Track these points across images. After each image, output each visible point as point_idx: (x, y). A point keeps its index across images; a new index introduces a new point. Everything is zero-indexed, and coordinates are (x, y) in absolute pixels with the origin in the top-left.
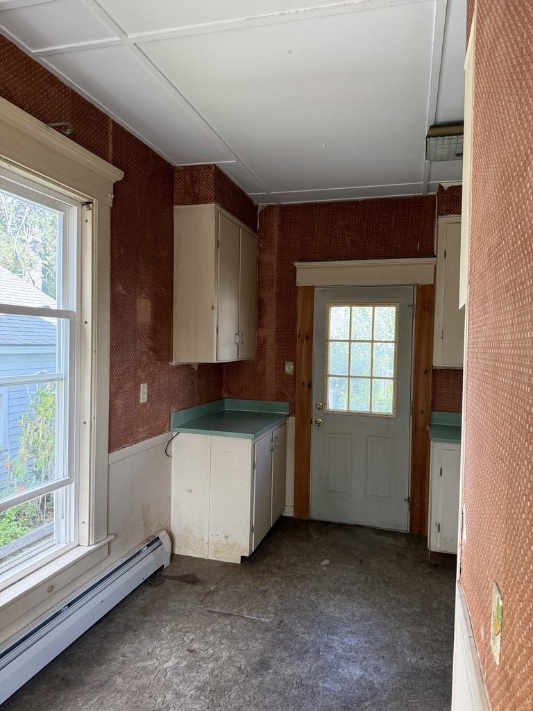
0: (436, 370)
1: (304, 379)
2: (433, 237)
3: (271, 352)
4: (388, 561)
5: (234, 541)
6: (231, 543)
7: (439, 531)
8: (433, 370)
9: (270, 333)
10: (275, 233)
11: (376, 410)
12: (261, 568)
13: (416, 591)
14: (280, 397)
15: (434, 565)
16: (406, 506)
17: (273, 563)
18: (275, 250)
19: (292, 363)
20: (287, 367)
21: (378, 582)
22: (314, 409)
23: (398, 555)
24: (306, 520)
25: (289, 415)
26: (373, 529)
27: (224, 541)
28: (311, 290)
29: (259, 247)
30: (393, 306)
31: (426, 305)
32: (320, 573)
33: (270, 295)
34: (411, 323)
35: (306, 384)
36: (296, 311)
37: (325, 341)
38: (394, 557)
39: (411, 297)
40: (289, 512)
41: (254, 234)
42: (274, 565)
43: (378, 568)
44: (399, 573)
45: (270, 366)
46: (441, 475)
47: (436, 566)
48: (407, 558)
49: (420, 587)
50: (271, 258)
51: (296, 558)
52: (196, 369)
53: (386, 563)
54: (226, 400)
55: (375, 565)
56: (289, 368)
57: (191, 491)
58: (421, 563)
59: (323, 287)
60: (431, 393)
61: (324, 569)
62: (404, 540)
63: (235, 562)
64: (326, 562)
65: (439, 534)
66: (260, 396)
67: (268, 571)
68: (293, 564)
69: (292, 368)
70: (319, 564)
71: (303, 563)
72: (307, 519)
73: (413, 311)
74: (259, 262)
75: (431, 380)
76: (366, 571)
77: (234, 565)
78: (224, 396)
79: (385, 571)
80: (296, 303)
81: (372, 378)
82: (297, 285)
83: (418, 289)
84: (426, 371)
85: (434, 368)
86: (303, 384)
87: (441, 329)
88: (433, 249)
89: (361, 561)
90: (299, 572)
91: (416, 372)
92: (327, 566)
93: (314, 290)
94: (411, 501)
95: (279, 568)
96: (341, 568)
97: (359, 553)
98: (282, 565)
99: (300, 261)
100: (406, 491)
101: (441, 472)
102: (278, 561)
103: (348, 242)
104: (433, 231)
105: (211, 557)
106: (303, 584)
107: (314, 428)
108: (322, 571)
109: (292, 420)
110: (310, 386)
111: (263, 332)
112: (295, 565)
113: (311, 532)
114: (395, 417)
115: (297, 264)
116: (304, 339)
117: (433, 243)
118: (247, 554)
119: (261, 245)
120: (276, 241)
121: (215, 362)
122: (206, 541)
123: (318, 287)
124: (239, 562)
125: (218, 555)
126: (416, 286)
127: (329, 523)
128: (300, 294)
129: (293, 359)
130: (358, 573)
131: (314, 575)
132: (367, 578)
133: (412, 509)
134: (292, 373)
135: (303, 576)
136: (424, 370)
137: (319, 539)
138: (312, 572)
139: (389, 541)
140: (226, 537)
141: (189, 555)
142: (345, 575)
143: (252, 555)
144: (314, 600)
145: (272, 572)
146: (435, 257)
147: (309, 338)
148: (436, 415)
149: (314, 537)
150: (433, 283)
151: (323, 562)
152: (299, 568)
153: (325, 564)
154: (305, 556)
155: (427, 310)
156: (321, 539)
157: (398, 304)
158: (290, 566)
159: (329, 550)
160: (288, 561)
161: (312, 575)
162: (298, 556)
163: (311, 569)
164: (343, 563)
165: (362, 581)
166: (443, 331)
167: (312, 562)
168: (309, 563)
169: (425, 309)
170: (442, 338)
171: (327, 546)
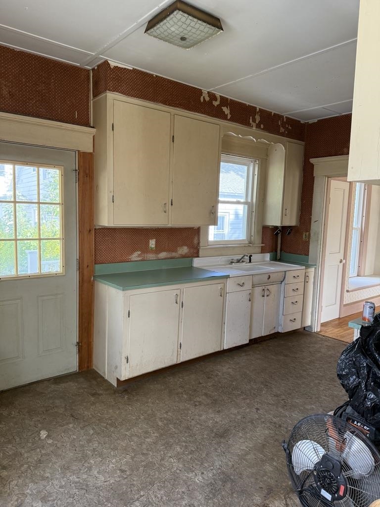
0: (98, 229)
2: (88, 109)
4: (92, 405)
7: (127, 362)
8: (95, 229)
11: (46, 270)
13: (137, 419)
15: (125, 391)
16: (74, 350)
21: (106, 427)
23: (93, 395)
26: (49, 380)
31: (88, 171)
32: (51, 449)
34: (75, 187)
39: (74, 164)
43: (92, 414)
44: (111, 411)
46: (129, 317)
47: (126, 390)
48: (102, 394)
49: (136, 414)
51: (10, 446)
53: (92, 407)
55: (86, 413)
60: (94, 249)
61: (50, 441)
64: (43, 434)
65: (128, 365)
68: (15, 455)
70: (40, 439)
71: (23, 447)
73: (76, 175)
75: (94, 239)
76: (86, 423)
81: (40, 239)
84: (90, 231)
85: (97, 227)
88: (89, 120)
90: (30, 460)
91: (81, 232)
92: (48, 437)
94: (80, 345)
95: (4, 468)
96: (64, 432)
97: (62, 409)
98: (5, 463)
101: (129, 315)
104: (89, 103)
106: (48, 470)
108: (51, 445)
112: (18, 454)
114: (64, 274)
117: (89, 115)
126: (77, 152)
130: (82, 429)
131: (48, 455)
132: (93, 429)
133: (80, 351)
135: (40, 461)
136: (88, 230)
137: (11, 414)
138: (43, 452)
139: (73, 385)
142: (75, 437)
144: (77, 480)
146: (93, 127)
149: (4, 414)
150: (92, 151)
151: (41, 435)
152: (26, 455)
153: (45, 436)
154: (18, 440)
155: (88, 176)
156: (13, 413)
157: (63, 167)
158: (15, 459)
159: (34, 420)
160: (5, 454)
161: (45, 455)
162: (10, 442)
163: (38, 450)
164: (60, 426)
165: (93, 434)
166: (113, 196)
167: (31, 441)
168: (30, 445)
169: (87, 175)
170: (113, 202)
171: (26, 416)
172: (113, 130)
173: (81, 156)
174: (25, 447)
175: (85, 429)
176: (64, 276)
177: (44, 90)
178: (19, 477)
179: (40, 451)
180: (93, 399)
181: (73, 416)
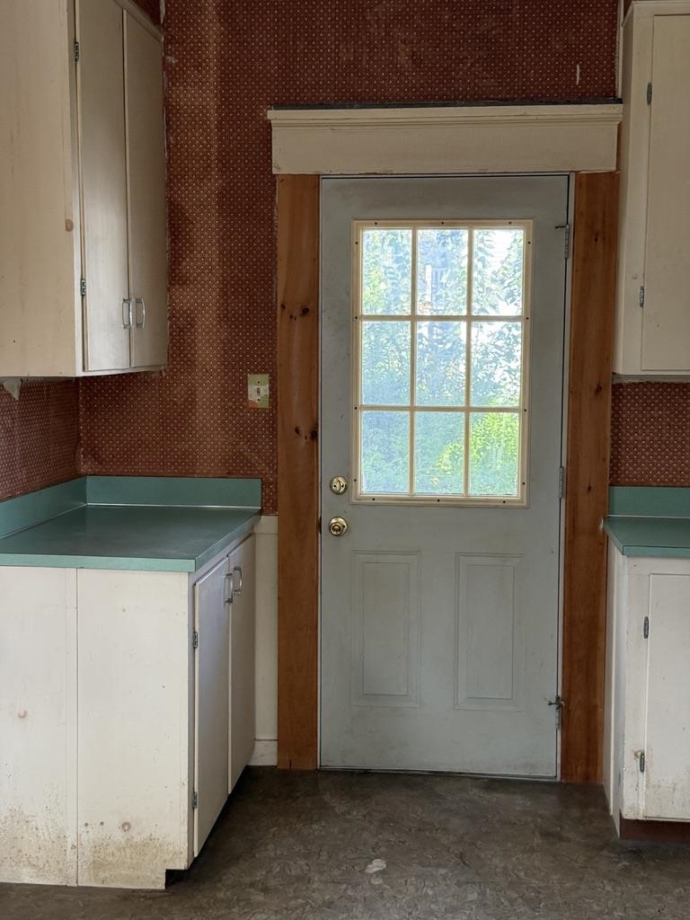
0: (621, 385)
1: (299, 419)
2: (614, 50)
3: (207, 350)
4: (524, 852)
5: (146, 835)
6: (137, 839)
7: (642, 770)
8: (613, 386)
9: (205, 300)
10: (211, 30)
11: (478, 490)
12: (221, 895)
13: (601, 912)
14: (235, 467)
15: (634, 852)
16: (552, 716)
17: (247, 880)
18: (212, 78)
19: (265, 378)
20: (252, 389)
21: (512, 902)
22: (325, 496)
23: (546, 835)
24: (309, 772)
25: (261, 512)
26: (475, 779)
27: (119, 836)
28: (309, 185)
29: (166, 66)
30: (518, 226)
31: (599, 226)
32: (368, 893)
33: (203, 196)
34: (562, 270)
35: (305, 430)
36: (272, 241)
37: (350, 318)
38: (537, 840)
39: (561, 206)
40: (266, 754)
41: (154, 29)
42: (252, 885)
43: (505, 868)
44: (555, 877)
45: (207, 386)
46: (646, 636)
48: (569, 840)
49: (610, 903)
50: (202, 97)
51: (302, 862)
52: (16, 395)
53: (520, 856)
54: (89, 480)
55: (496, 861)
56: (258, 390)
57: (23, 716)
58: (602, 848)
59: (343, 177)
60: (609, 442)
61: (377, 882)
62: (553, 798)
63: (153, 887)
64: (377, 865)
65: (642, 777)
66: (183, 467)
67: (238, 900)
68: (299, 879)
69: (265, 389)
70: (362, 872)
71: (322, 873)
72: (311, 767)
73: (568, 239)
74: (169, 109)
75: (609, 412)
76: (477, 879)
77: (149, 895)
78: (84, 468)
79: (522, 874)
80: (271, 219)
81: (468, 410)
82: (275, 171)
83: (579, 185)
84: (599, 389)
85: (617, 381)
86: (297, 431)
87: (639, 283)
88: (613, 82)
89: (461, 856)
90: (315, 895)
91: (575, 393)
92: (381, 873)
93: (317, 186)
94: (564, 706)
95: (265, 890)
96: (418, 876)
97: (452, 838)
98: (272, 883)
99: (280, 105)
100: (550, 682)
101: (646, 628)
102: (259, 875)
103: (403, 58)
104: (615, 34)
105: (86, 881)
107: (326, 542)
108: (373, 887)
109: (269, 524)
110: (314, 435)
111: (185, 297)
112: (304, 879)
113: (327, 797)
114: (525, 504)
115: (273, 115)
116: (296, 313)
117: (613, 66)
118: (181, 864)
119: (172, 60)
120: (212, 51)
121: (80, 373)
122: (71, 840)
123: (328, 177)
124: (161, 885)
125: (102, 875)
126: (573, 176)
127: (366, 773)
128: (282, 197)
129: (269, 368)
130: (459, 884)
131: (353, 900)
132: (482, 894)
133: (565, 723)
134: (265, 404)
135: (330, 904)
136: (595, 386)
137: (349, 813)
138: (349, 892)
139: (520, 802)
140: (126, 826)
141: (27, 880)
142: (430, 893)
143: (195, 863)
145: (248, 903)
146: (620, 101)
147: (309, 311)
148: (620, 493)
149: (336, 809)
150: (614, 168)
151: (369, 866)
152: (315, 886)
153: (375, 870)
154: (324, 857)
155: (599, 239)
156: (355, 813)
157: (531, 221)
158: (293, 884)
159: (380, 836)
160: (284, 870)
161: (350, 898)
162: (307, 856)
163: (344, 886)
164: (420, 864)
165: (471, 901)
166: (642, 289)
167: (344, 868)
168: (337, 872)
169: (597, 235)
170: (642, 305)
171: (372, 827)
172: (649, 102)
173: (580, 185)
174: (326, 874)
175: (464, 887)
176: (523, 508)
177: (495, 28)
178: (276, 911)
179: (346, 890)
180: (540, 842)
181: (461, 858)
